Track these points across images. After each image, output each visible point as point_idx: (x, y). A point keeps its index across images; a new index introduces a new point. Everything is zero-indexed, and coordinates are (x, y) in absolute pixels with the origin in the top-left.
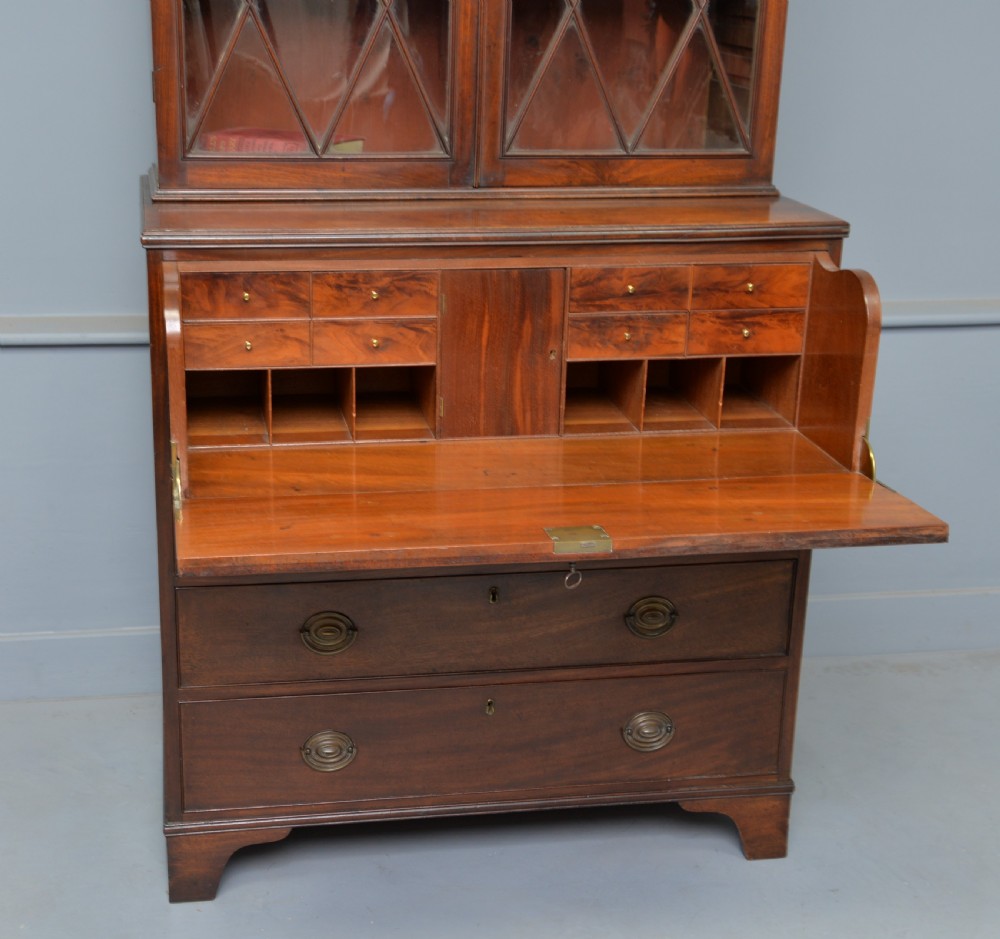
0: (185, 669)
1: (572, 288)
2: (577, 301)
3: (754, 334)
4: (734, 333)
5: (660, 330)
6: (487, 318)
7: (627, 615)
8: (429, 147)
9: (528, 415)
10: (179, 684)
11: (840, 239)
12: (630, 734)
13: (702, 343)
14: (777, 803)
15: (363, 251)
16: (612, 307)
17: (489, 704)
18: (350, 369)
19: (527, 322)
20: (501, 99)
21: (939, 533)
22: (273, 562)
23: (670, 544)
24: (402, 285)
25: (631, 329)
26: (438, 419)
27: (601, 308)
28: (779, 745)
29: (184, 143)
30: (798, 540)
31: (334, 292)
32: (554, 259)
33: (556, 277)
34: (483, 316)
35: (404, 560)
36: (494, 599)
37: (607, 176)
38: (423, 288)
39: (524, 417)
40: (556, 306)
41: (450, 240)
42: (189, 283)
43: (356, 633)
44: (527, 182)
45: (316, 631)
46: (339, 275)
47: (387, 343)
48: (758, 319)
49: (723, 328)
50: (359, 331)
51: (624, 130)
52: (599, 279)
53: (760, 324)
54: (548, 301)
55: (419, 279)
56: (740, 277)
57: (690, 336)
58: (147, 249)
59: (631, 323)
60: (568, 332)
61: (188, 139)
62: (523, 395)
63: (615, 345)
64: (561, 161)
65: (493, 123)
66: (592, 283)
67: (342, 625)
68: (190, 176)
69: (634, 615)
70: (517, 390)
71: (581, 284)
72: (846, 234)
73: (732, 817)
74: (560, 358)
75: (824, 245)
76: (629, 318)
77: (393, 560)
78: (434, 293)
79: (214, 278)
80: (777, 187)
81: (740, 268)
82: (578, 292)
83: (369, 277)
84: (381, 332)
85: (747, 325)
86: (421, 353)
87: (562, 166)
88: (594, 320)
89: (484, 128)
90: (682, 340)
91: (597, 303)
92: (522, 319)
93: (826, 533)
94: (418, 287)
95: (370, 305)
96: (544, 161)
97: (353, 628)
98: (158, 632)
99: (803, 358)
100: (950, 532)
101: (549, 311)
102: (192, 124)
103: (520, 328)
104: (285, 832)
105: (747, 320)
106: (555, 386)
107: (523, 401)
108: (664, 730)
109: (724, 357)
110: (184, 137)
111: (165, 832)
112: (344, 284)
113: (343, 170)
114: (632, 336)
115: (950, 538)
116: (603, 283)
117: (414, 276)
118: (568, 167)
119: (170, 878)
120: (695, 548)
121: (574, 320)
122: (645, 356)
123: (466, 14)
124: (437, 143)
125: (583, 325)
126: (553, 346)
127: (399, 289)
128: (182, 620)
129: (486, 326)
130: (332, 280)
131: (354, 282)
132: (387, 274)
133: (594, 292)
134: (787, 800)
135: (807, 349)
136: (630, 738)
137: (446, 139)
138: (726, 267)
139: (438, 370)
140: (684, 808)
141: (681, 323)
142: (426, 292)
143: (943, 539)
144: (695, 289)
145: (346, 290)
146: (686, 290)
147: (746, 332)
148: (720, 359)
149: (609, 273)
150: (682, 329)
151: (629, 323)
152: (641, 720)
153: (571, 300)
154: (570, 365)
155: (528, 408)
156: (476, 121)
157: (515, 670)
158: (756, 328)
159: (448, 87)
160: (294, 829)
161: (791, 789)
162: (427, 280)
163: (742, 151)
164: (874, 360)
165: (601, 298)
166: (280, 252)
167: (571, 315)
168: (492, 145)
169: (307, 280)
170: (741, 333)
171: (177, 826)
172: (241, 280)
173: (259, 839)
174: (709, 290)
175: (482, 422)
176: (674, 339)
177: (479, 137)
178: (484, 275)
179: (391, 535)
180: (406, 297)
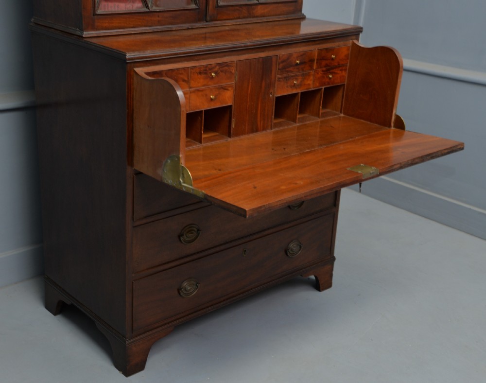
0: (135, 265)
1: (279, 64)
3: (333, 77)
4: (327, 77)
5: (305, 79)
6: (251, 81)
10: (133, 273)
11: (359, 34)
12: (289, 251)
13: (317, 83)
15: (210, 55)
16: (291, 71)
17: (245, 251)
18: (202, 111)
19: (264, 81)
21: (462, 146)
24: (223, 69)
25: (296, 80)
26: (232, 129)
27: (288, 72)
31: (199, 76)
32: (274, 52)
33: (274, 59)
34: (249, 80)
37: (251, 13)
38: (230, 70)
39: (261, 122)
40: (273, 73)
41: (242, 47)
43: (201, 232)
44: (224, 18)
45: (186, 234)
46: (200, 67)
47: (216, 97)
48: (334, 70)
49: (324, 75)
52: (288, 59)
53: (335, 72)
54: (271, 71)
55: (229, 66)
56: (330, 53)
57: (314, 80)
60: (277, 83)
62: (261, 114)
63: (291, 87)
64: (236, 7)
66: (286, 61)
67: (195, 229)
70: (259, 112)
71: (283, 62)
72: (361, 32)
74: (273, 96)
75: (354, 37)
76: (296, 75)
78: (233, 71)
80: (305, 14)
81: (330, 49)
82: (281, 66)
83: (211, 67)
85: (331, 73)
86: (228, 100)
87: (237, 9)
88: (285, 78)
90: (311, 82)
91: (287, 69)
92: (262, 80)
94: (228, 70)
95: (211, 80)
96: (231, 8)
97: (199, 230)
99: (346, 85)
101: (271, 75)
103: (261, 84)
104: (172, 329)
105: (331, 71)
106: (271, 107)
107: (261, 116)
108: (299, 247)
109: (323, 87)
113: (158, 16)
115: (465, 148)
116: (289, 61)
117: (226, 65)
118: (239, 10)
121: (279, 78)
122: (299, 91)
125: (281, 79)
127: (222, 71)
128: (135, 242)
129: (250, 84)
130: (198, 71)
131: (206, 69)
132: (218, 65)
133: (287, 66)
135: (349, 80)
136: (289, 253)
138: (326, 49)
139: (233, 106)
143: (462, 149)
144: (317, 60)
145: (203, 74)
146: (314, 61)
147: (330, 76)
148: (321, 89)
149: (290, 55)
150: (312, 78)
151: (296, 77)
153: (279, 69)
155: (262, 119)
157: (253, 234)
158: (334, 74)
161: (334, 259)
167: (278, 76)
172: (165, 74)
173: (162, 336)
174: (321, 59)
175: (247, 128)
176: (309, 82)
178: (251, 61)
180: (224, 75)
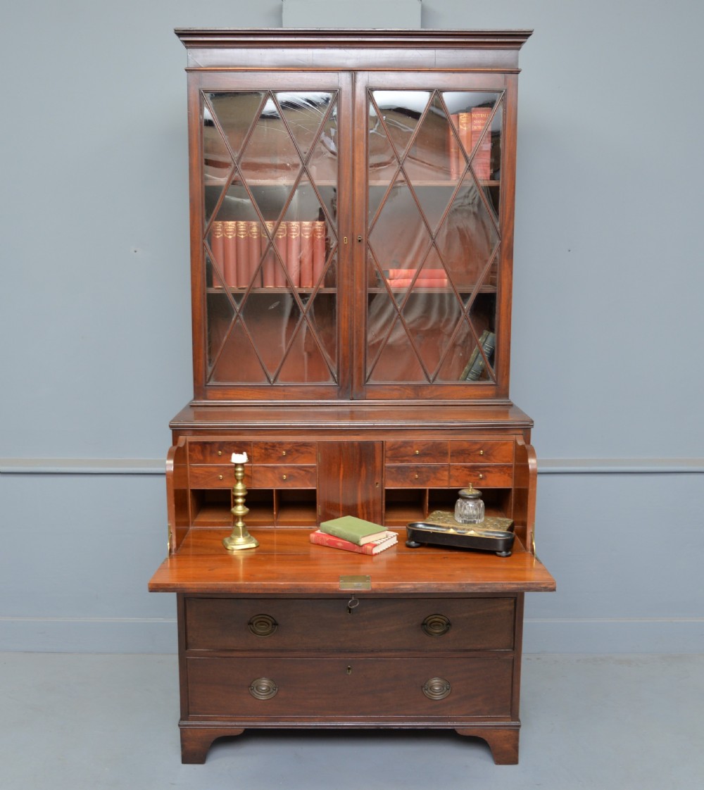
0: (190, 640)
1: (386, 451)
2: (389, 458)
3: (486, 477)
4: (475, 476)
5: (434, 473)
6: (342, 466)
7: (423, 624)
8: (326, 380)
10: (187, 648)
11: (531, 429)
12: (427, 690)
13: (457, 481)
14: (512, 733)
15: (278, 432)
16: (408, 461)
17: (349, 669)
18: (272, 490)
19: (363, 468)
20: (363, 357)
21: (551, 586)
22: (195, 587)
23: (402, 587)
24: (298, 449)
25: (418, 473)
26: (318, 516)
27: (402, 462)
28: (511, 701)
29: (206, 378)
30: (472, 587)
31: (263, 451)
32: (377, 437)
33: (378, 446)
34: (340, 464)
35: (262, 589)
36: (350, 612)
37: (420, 394)
38: (309, 450)
40: (378, 460)
41: (322, 426)
42: (193, 446)
43: (277, 626)
44: (378, 397)
45: (256, 624)
46: (266, 443)
47: (290, 477)
48: (487, 469)
49: (468, 473)
50: (276, 471)
51: (428, 372)
52: (400, 447)
53: (488, 471)
54: (374, 458)
55: (307, 446)
56: (477, 447)
57: (450, 477)
58: (174, 430)
59: (419, 470)
60: (385, 474)
61: (208, 376)
62: (362, 505)
63: (411, 481)
64: (396, 387)
65: (360, 368)
66: (397, 449)
67: (270, 622)
68: (209, 394)
69: (426, 624)
70: (359, 503)
71: (390, 450)
72: (533, 426)
73: (486, 740)
74: (382, 487)
75: (521, 432)
76: (417, 467)
77: (256, 589)
78: (314, 453)
79: (204, 444)
80: (512, 401)
81: (475, 443)
82: (389, 453)
83: (281, 444)
84: (287, 471)
85: (482, 472)
86: (308, 483)
87: (396, 389)
88: (399, 468)
89: (355, 370)
90: (446, 478)
91: (400, 459)
92: (361, 466)
93: (487, 584)
94: (305, 450)
95: (281, 459)
96: (387, 387)
97: (275, 624)
98: (177, 622)
99: (513, 490)
100: (557, 586)
101: (375, 462)
102: (210, 369)
103: (360, 471)
104: (240, 731)
105: (481, 469)
106: (379, 501)
107: (362, 508)
108: (445, 688)
110: (206, 376)
111: (179, 726)
112: (269, 447)
113: (284, 391)
114: (419, 476)
115: (557, 590)
116: (402, 449)
117: (304, 445)
118: (399, 390)
119: (182, 750)
120: (416, 589)
121: (389, 467)
122: (427, 487)
123: (345, 317)
124: (331, 378)
125: (393, 470)
126: (378, 480)
127: (296, 451)
128: (188, 614)
129: (342, 469)
130: (263, 446)
131: (273, 446)
132: (290, 443)
133: (398, 452)
134: (517, 731)
135: (515, 485)
136: (427, 692)
137: (336, 376)
138: (468, 441)
139: (318, 492)
140: (459, 733)
141: (446, 470)
142: (310, 453)
143: (554, 590)
144: (452, 453)
145: (270, 451)
146: (447, 453)
147: (481, 475)
149: (406, 444)
150: (446, 473)
151: (417, 470)
152: (434, 681)
153: (386, 457)
154: (386, 490)
155: (365, 512)
156: (352, 367)
158: (487, 474)
159: (336, 351)
160: (246, 729)
162: (311, 446)
163: (491, 382)
164: (535, 492)
165: (402, 457)
166: (237, 432)
167: (387, 465)
168: (360, 378)
169: (250, 446)
170: (478, 475)
171: (185, 723)
172: (217, 445)
173: (228, 733)
174: (461, 453)
176: (443, 478)
177: (352, 375)
178: (340, 444)
179: (260, 575)
180: (300, 454)
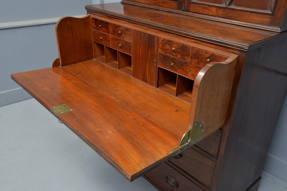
1: (159, 44)
2: (160, 48)
5: (182, 66)
9: (149, 78)
15: (118, 19)
16: (169, 53)
18: (117, 51)
24: (125, 31)
25: (173, 62)
26: (132, 71)
27: (166, 53)
31: (113, 29)
32: (156, 33)
33: (156, 39)
34: (140, 45)
40: (156, 48)
46: (114, 25)
47: (122, 46)
50: (117, 41)
52: (166, 43)
56: (207, 56)
57: (189, 71)
58: (87, 10)
60: (158, 57)
62: (148, 72)
63: (170, 66)
64: (206, 6)
66: (164, 44)
71: (161, 43)
74: (157, 65)
75: (238, 52)
76: (173, 58)
79: (96, 20)
81: (207, 52)
82: (161, 46)
83: (119, 26)
84: (121, 42)
86: (129, 51)
87: (206, 8)
88: (164, 56)
91: (165, 51)
92: (148, 49)
95: (119, 35)
101: (154, 49)
103: (148, 52)
106: (155, 72)
107: (148, 74)
112: (115, 27)
114: (174, 65)
116: (167, 45)
117: (127, 29)
118: (208, 9)
121: (160, 54)
122: (177, 73)
125: (162, 57)
126: (155, 60)
129: (141, 48)
139: (132, 57)
141: (188, 66)
142: (129, 35)
144: (191, 55)
145: (115, 29)
146: (189, 54)
151: (173, 60)
154: (159, 68)
155: (149, 76)
162: (129, 31)
163: (269, 12)
165: (167, 50)
167: (160, 52)
169: (109, 25)
172: (99, 22)
174: (196, 57)
175: (140, 76)
176: (186, 70)
178: (140, 33)
180: (126, 35)
